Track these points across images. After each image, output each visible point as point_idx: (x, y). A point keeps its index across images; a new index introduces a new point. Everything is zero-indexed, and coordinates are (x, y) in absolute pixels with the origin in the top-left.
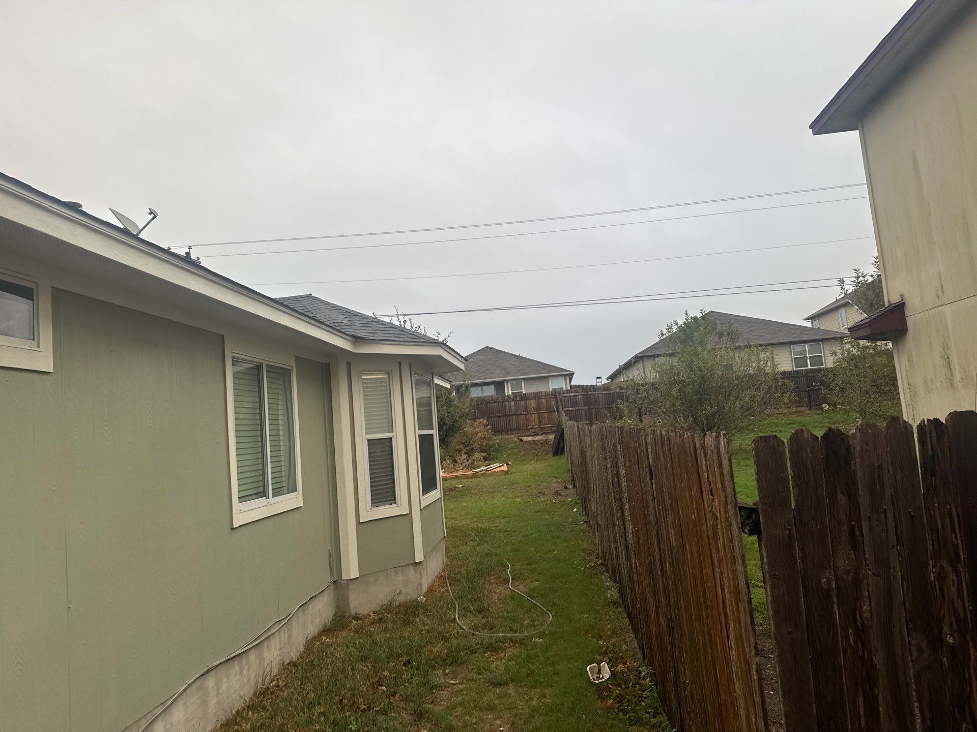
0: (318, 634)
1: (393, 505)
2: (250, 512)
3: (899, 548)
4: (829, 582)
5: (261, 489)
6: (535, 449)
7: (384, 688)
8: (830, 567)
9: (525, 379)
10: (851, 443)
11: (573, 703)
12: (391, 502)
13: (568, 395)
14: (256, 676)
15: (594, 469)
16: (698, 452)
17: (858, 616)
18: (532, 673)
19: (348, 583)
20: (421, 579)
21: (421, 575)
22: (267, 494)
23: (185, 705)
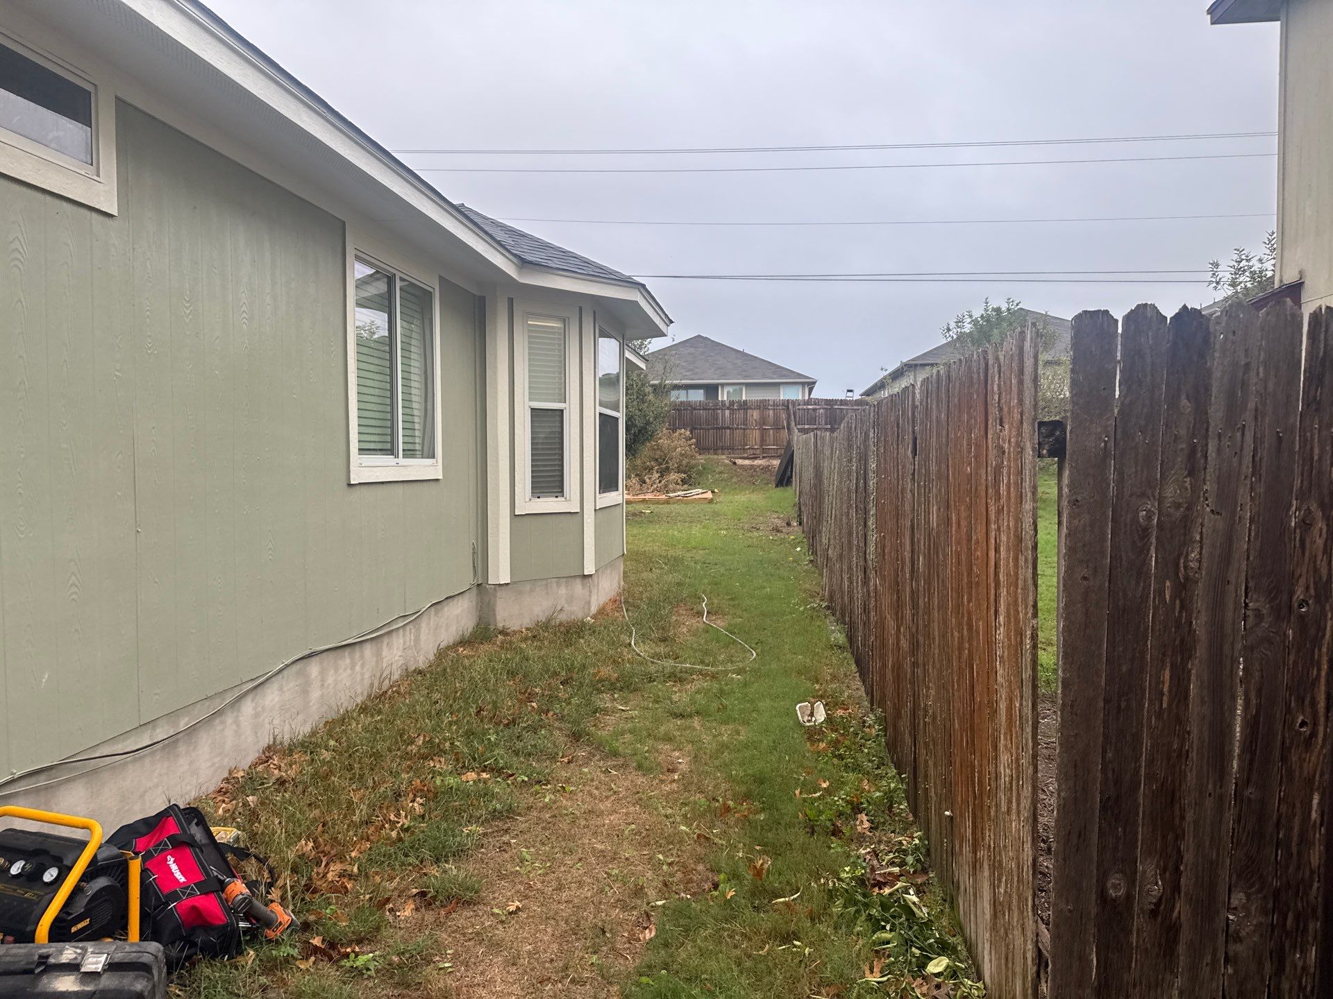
0: (454, 644)
1: (559, 499)
2: (373, 469)
3: (1253, 479)
4: (1149, 517)
5: (388, 446)
6: (752, 476)
7: (534, 704)
8: (1154, 497)
9: (747, 385)
10: (1211, 330)
11: (774, 742)
12: (557, 494)
13: (805, 407)
14: (371, 677)
15: (831, 488)
16: (990, 372)
17: (1182, 565)
18: (725, 707)
19: (495, 589)
20: (590, 596)
21: (590, 592)
22: (395, 451)
23: (281, 689)
